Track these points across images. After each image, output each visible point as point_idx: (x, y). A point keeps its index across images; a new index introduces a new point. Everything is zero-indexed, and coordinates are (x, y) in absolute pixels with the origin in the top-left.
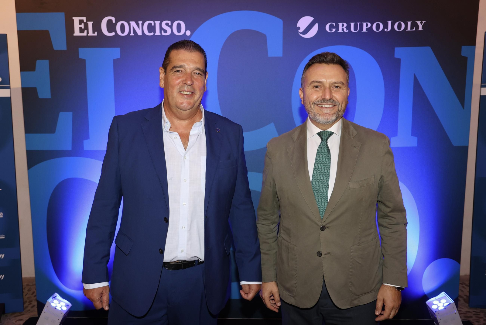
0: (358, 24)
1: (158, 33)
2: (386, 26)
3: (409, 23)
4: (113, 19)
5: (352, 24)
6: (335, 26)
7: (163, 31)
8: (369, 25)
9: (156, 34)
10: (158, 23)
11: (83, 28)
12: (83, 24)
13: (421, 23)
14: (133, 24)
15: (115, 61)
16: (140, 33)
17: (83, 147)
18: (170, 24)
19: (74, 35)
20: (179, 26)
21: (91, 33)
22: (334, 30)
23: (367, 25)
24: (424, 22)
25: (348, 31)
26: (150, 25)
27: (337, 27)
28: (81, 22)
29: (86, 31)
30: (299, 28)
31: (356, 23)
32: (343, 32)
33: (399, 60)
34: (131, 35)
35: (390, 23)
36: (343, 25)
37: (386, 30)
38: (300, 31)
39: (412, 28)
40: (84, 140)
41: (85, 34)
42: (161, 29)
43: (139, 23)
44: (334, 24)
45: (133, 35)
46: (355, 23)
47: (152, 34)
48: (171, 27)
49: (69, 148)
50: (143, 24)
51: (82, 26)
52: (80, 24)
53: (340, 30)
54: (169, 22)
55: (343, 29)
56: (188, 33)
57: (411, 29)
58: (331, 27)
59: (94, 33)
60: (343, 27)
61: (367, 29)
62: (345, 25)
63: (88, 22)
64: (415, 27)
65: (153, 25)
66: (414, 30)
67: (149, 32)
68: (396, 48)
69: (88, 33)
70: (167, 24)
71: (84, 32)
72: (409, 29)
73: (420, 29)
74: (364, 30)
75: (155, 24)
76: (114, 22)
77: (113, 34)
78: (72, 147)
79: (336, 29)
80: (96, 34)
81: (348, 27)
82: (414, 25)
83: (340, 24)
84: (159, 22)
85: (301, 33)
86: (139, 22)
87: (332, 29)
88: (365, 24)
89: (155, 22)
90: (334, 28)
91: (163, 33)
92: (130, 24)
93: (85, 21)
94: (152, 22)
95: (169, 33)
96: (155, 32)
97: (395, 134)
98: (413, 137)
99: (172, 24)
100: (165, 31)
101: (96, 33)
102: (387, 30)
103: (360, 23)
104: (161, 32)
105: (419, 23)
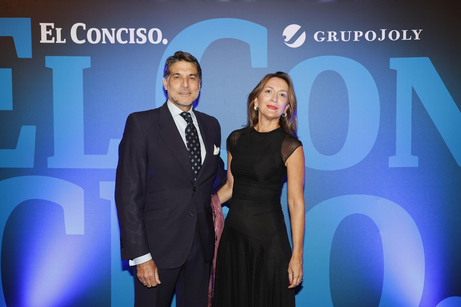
0: (349, 32)
1: (132, 41)
2: (379, 35)
3: (405, 32)
4: (84, 26)
5: (343, 33)
6: (324, 35)
7: (137, 40)
8: (361, 34)
9: (130, 43)
10: (132, 30)
11: (51, 34)
12: (50, 31)
13: (418, 32)
14: (105, 31)
15: (85, 71)
16: (112, 41)
17: (47, 165)
18: (145, 32)
19: (41, 42)
20: (155, 34)
21: (59, 41)
22: (323, 39)
23: (359, 34)
24: (421, 30)
25: (338, 40)
26: (123, 32)
27: (326, 36)
28: (48, 28)
29: (53, 38)
30: (285, 37)
31: (347, 32)
32: (332, 41)
33: (395, 72)
34: (103, 43)
35: (383, 31)
36: (333, 34)
37: (379, 39)
38: (287, 40)
39: (408, 37)
40: (48, 157)
41: (53, 41)
42: (136, 36)
43: (112, 31)
44: (323, 33)
45: (105, 43)
46: (345, 32)
47: (126, 42)
48: (147, 35)
49: (31, 165)
50: (116, 32)
51: (50, 32)
52: (48, 30)
53: (330, 40)
54: (145, 30)
55: (332, 38)
56: (165, 42)
57: (406, 39)
58: (320, 36)
59: (62, 40)
60: (332, 36)
61: (359, 38)
62: (335, 34)
63: (56, 29)
64: (411, 36)
65: (127, 32)
66: (410, 39)
67: (123, 40)
68: (391, 59)
69: (56, 40)
70: (142, 32)
71: (51, 39)
72: (405, 38)
73: (417, 38)
74: (356, 39)
75: (129, 31)
76: (84, 28)
77: (84, 41)
78: (34, 164)
79: (325, 38)
80: (64, 42)
81: (339, 36)
82: (410, 34)
83: (330, 33)
84: (134, 29)
85: (287, 42)
86: (112, 29)
87: (320, 38)
88: (356, 33)
89: (130, 29)
90: (323, 36)
91: (138, 42)
92: (102, 31)
93: (53, 27)
94: (126, 30)
95: (144, 41)
96: (129, 40)
97: (393, 152)
98: (412, 156)
99: (148, 31)
100: (141, 40)
101: (65, 40)
102: (381, 39)
103: (351, 32)
104: (135, 40)
105: (415, 31)
